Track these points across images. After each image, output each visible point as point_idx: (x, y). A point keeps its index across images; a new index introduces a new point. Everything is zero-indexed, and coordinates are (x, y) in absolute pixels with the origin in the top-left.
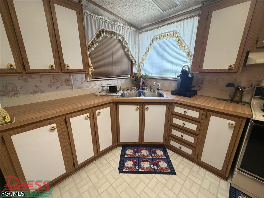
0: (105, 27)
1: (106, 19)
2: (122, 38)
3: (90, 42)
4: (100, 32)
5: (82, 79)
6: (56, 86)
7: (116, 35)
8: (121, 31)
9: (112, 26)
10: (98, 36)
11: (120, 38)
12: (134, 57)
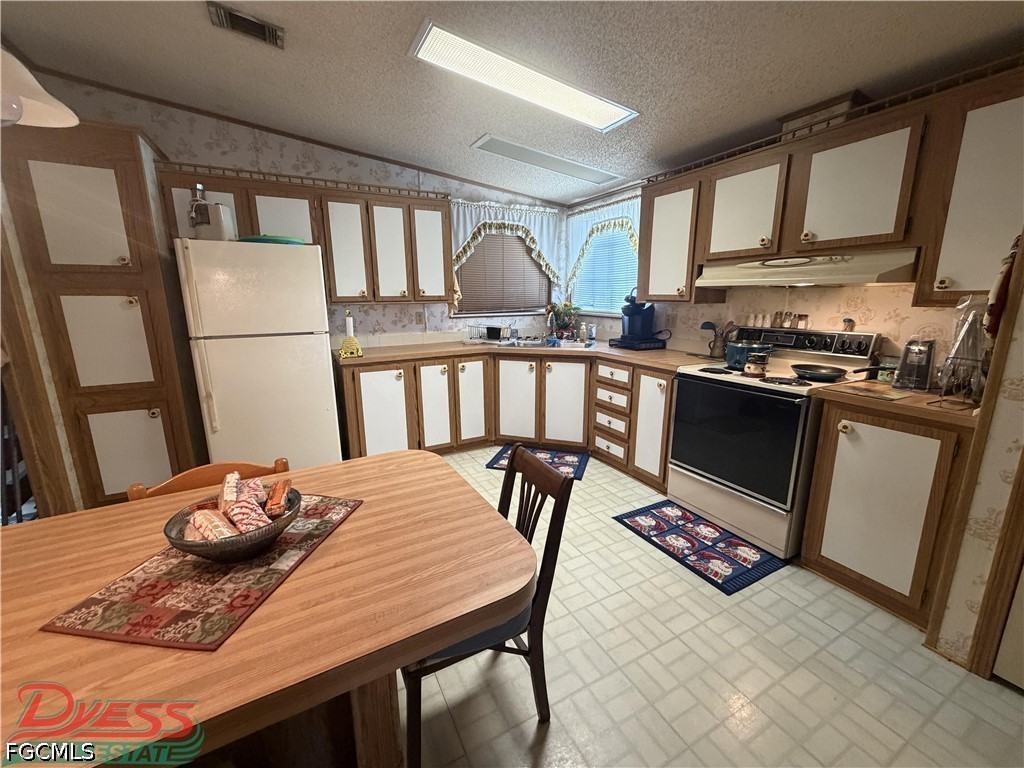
0: (490, 219)
1: (493, 204)
2: (524, 232)
3: (461, 249)
4: (479, 229)
5: (443, 313)
6: (402, 324)
7: (512, 229)
8: (523, 219)
9: (503, 214)
10: (474, 237)
11: (520, 233)
12: (553, 267)
